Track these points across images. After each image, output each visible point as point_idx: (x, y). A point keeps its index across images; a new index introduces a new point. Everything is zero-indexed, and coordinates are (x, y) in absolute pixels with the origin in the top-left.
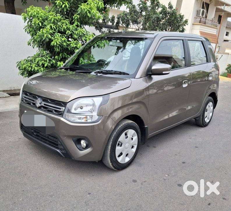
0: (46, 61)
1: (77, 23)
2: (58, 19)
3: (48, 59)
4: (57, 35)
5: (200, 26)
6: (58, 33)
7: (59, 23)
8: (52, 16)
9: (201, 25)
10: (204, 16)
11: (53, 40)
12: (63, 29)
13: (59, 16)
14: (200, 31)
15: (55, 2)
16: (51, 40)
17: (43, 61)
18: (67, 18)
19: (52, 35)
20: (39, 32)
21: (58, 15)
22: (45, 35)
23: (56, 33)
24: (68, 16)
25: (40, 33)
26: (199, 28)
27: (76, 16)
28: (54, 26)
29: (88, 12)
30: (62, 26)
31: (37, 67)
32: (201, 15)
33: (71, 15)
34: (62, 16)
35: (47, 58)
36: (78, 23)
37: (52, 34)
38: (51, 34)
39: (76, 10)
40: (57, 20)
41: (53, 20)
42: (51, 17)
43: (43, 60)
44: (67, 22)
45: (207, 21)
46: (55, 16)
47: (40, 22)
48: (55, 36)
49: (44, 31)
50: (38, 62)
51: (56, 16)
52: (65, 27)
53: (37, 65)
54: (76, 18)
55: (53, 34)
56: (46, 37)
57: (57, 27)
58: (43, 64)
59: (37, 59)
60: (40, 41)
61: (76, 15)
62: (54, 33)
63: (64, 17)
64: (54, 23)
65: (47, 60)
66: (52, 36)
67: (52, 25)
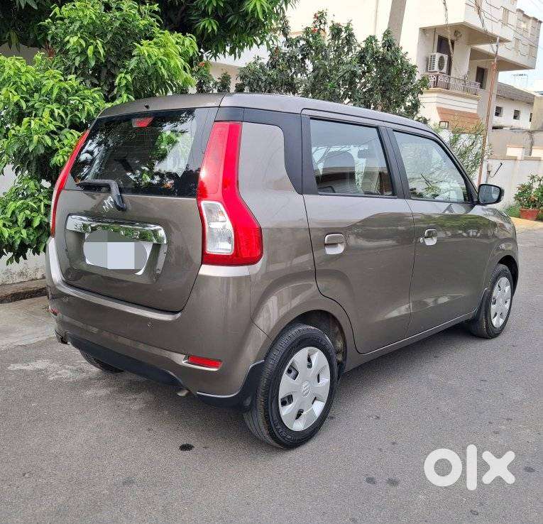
0: (38, 211)
1: (128, 97)
2: (69, 89)
3: (42, 204)
4: (69, 136)
5: (436, 95)
6: (70, 128)
7: (74, 100)
8: (52, 80)
9: (440, 92)
10: (445, 70)
11: (57, 150)
12: (85, 115)
13: (73, 81)
14: (437, 108)
15: (66, 39)
16: (52, 151)
17: (28, 212)
18: (95, 85)
19: (54, 136)
20: (18, 128)
21: (70, 77)
22: (35, 138)
23: (67, 130)
24: (98, 78)
25: (22, 130)
26: (435, 100)
27: (122, 78)
28: (59, 109)
29: (160, 63)
30: (84, 107)
31: (10, 227)
32: (436, 68)
33: (107, 78)
34: (82, 79)
35: (41, 201)
36: (130, 97)
37: (53, 132)
38: (51, 134)
39: (119, 63)
40: (67, 92)
41: (56, 91)
42: (51, 82)
43: (28, 207)
44: (96, 95)
45: (452, 82)
46: (61, 81)
47: (22, 98)
48: (62, 137)
49: (34, 124)
50: (13, 213)
51: (66, 80)
52: (92, 109)
53: (11, 221)
54: (124, 82)
55: (59, 132)
56: (39, 142)
57: (69, 112)
58: (27, 218)
59: (12, 206)
60: (20, 152)
61: (123, 75)
62: (60, 129)
63: (88, 82)
64: (59, 100)
65: (39, 207)
66: (53, 139)
67: (54, 106)
